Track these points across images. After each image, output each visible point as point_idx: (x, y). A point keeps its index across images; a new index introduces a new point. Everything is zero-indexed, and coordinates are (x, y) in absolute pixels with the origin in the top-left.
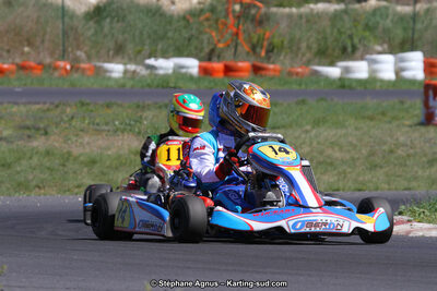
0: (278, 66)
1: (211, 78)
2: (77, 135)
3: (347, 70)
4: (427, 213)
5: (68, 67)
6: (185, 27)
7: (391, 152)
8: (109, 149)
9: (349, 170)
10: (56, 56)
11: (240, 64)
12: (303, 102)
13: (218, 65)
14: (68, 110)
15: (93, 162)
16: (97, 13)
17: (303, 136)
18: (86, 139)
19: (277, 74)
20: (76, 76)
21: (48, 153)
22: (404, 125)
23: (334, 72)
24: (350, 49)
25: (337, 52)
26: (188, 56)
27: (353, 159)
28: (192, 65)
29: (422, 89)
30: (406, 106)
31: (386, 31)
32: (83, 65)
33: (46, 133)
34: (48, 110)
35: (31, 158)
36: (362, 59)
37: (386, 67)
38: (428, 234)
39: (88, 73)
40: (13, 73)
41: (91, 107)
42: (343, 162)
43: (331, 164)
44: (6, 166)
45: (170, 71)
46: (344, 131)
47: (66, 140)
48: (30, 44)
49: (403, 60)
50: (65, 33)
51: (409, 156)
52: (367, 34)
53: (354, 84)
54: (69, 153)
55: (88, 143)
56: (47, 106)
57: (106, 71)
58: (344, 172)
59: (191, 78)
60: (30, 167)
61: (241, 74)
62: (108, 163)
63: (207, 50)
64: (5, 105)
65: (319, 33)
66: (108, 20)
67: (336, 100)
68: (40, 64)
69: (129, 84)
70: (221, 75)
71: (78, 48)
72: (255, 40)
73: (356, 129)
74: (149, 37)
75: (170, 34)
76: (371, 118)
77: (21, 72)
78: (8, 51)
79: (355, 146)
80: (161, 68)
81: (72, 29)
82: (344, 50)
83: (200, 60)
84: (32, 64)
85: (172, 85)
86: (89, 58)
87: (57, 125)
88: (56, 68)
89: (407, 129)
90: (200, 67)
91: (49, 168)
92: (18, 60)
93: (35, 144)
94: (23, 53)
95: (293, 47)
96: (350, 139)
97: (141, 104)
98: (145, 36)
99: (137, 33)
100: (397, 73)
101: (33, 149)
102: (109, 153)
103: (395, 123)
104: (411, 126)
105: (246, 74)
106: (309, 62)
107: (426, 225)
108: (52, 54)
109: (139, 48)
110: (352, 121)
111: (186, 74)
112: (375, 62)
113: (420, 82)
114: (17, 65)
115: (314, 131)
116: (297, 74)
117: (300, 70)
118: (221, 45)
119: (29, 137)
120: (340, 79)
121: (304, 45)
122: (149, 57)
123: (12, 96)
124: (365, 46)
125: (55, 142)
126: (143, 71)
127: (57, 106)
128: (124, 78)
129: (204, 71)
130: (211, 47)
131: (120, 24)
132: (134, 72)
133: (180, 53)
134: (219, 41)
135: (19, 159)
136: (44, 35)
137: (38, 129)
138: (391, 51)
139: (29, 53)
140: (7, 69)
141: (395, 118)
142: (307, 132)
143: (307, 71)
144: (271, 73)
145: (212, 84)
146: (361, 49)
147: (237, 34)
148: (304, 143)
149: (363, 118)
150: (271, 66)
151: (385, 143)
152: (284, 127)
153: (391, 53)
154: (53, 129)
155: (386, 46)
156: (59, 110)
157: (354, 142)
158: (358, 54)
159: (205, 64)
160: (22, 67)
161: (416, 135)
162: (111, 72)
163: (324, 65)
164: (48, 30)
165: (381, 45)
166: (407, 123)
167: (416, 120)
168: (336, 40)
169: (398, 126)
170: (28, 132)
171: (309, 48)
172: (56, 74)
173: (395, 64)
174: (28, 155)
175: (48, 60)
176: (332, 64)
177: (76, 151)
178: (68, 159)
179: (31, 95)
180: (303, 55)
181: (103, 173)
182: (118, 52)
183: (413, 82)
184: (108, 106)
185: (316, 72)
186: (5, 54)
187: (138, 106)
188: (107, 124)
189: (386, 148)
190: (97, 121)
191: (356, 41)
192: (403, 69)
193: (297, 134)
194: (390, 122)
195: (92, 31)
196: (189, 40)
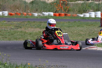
0: (70, 14)
1: (56, 17)
2: (27, 28)
3: (85, 15)
4: (101, 45)
5: (26, 14)
6: (51, 6)
7: (94, 32)
8: (34, 31)
9: (85, 36)
10: (23, 12)
11: (62, 14)
12: (75, 22)
13: (57, 14)
14: (26, 23)
15: (31, 34)
16: (32, 3)
17: (75, 29)
18: (29, 29)
19: (70, 16)
20: (27, 16)
21: (21, 32)
22: (96, 27)
23: (82, 16)
24: (85, 11)
25: (83, 11)
26: (51, 12)
27: (85, 34)
28: (52, 14)
29: (100, 20)
30: (97, 23)
31: (93, 7)
32: (29, 14)
33: (21, 28)
34: (21, 23)
35: (18, 33)
36: (88, 13)
37: (93, 15)
38: (101, 50)
39: (30, 15)
40: (14, 15)
41: (30, 22)
42: (83, 34)
43: (81, 35)
44: (12, 34)
45: (47, 15)
46: (84, 28)
47: (25, 29)
48: (18, 9)
49: (96, 13)
50: (25, 7)
51: (97, 33)
52: (89, 8)
53: (86, 18)
54: (26, 32)
55: (30, 30)
56: (21, 22)
57: (34, 15)
58: (84, 37)
59: (52, 16)
60: (17, 35)
61: (62, 16)
62: (34, 34)
63: (55, 11)
64: (13, 22)
65: (79, 7)
66: (34, 4)
67: (82, 21)
68: (20, 13)
69: (39, 18)
70: (58, 16)
71: (28, 10)
72: (65, 9)
73: (86, 27)
74: (43, 8)
75: (47, 7)
76: (90, 25)
77: (16, 15)
78: (13, 10)
79: (86, 31)
80: (46, 14)
81: (27, 6)
82: (84, 11)
83: (54, 13)
84: (18, 13)
85: (48, 18)
86: (30, 12)
87: (23, 26)
88: (23, 14)
89: (97, 28)
90: (54, 14)
91: (21, 35)
92: (16, 12)
93: (19, 30)
94: (16, 11)
95: (73, 10)
96: (85, 30)
97: (41, 22)
98: (42, 8)
99: (41, 7)
100: (95, 16)
101: (18, 31)
102: (34, 32)
103: (94, 27)
104: (98, 27)
105: (63, 16)
106: (77, 13)
107: (100, 48)
108: (22, 11)
109: (41, 10)
110: (85, 26)
111: (51, 16)
112: (90, 13)
113: (100, 18)
114: (15, 13)
115: (77, 28)
116: (74, 16)
117: (75, 15)
118: (58, 10)
119: (17, 28)
120: (83, 17)
121: (76, 10)
122: (43, 12)
123: (14, 20)
124: (88, 10)
125: (23, 29)
126: (41, 15)
127: (23, 22)
128: (37, 16)
129: (55, 15)
130: (56, 10)
131: (37, 5)
132: (40, 15)
133: (49, 11)
134: (58, 9)
135: (15, 33)
136: (21, 7)
137: (19, 27)
138: (94, 11)
139: (18, 11)
140: (13, 14)
141: (94, 25)
142: (76, 28)
143: (76, 15)
144: (69, 16)
145: (56, 18)
146: (88, 11)
147: (62, 7)
148: (75, 30)
149: (88, 25)
150: (69, 14)
151: (92, 31)
152: (71, 27)
153: (94, 12)
154: (22, 27)
155: (93, 10)
156: (24, 23)
157: (86, 30)
158: (87, 12)
159: (55, 14)
160: (16, 14)
161: (99, 29)
162: (35, 15)
163: (80, 14)
164: (22, 6)
165: (92, 10)
166: (97, 26)
167: (99, 26)
168: (83, 9)
169: (95, 27)
170: (17, 27)
171: (77, 10)
172: (23, 15)
173: (95, 14)
174: (17, 32)
175: (22, 12)
176: (81, 14)
177: (27, 31)
178: (25, 33)
179: (18, 20)
180: (76, 12)
181: (32, 36)
182: (36, 11)
183: (98, 18)
184: (34, 22)
185: (78, 15)
186: (13, 11)
187: (40, 22)
188: (34, 26)
189: (92, 32)
190: (32, 25)
191: (87, 9)
192: (96, 15)
193: (74, 28)
194: (93, 26)
195: (31, 6)
196: (51, 8)
